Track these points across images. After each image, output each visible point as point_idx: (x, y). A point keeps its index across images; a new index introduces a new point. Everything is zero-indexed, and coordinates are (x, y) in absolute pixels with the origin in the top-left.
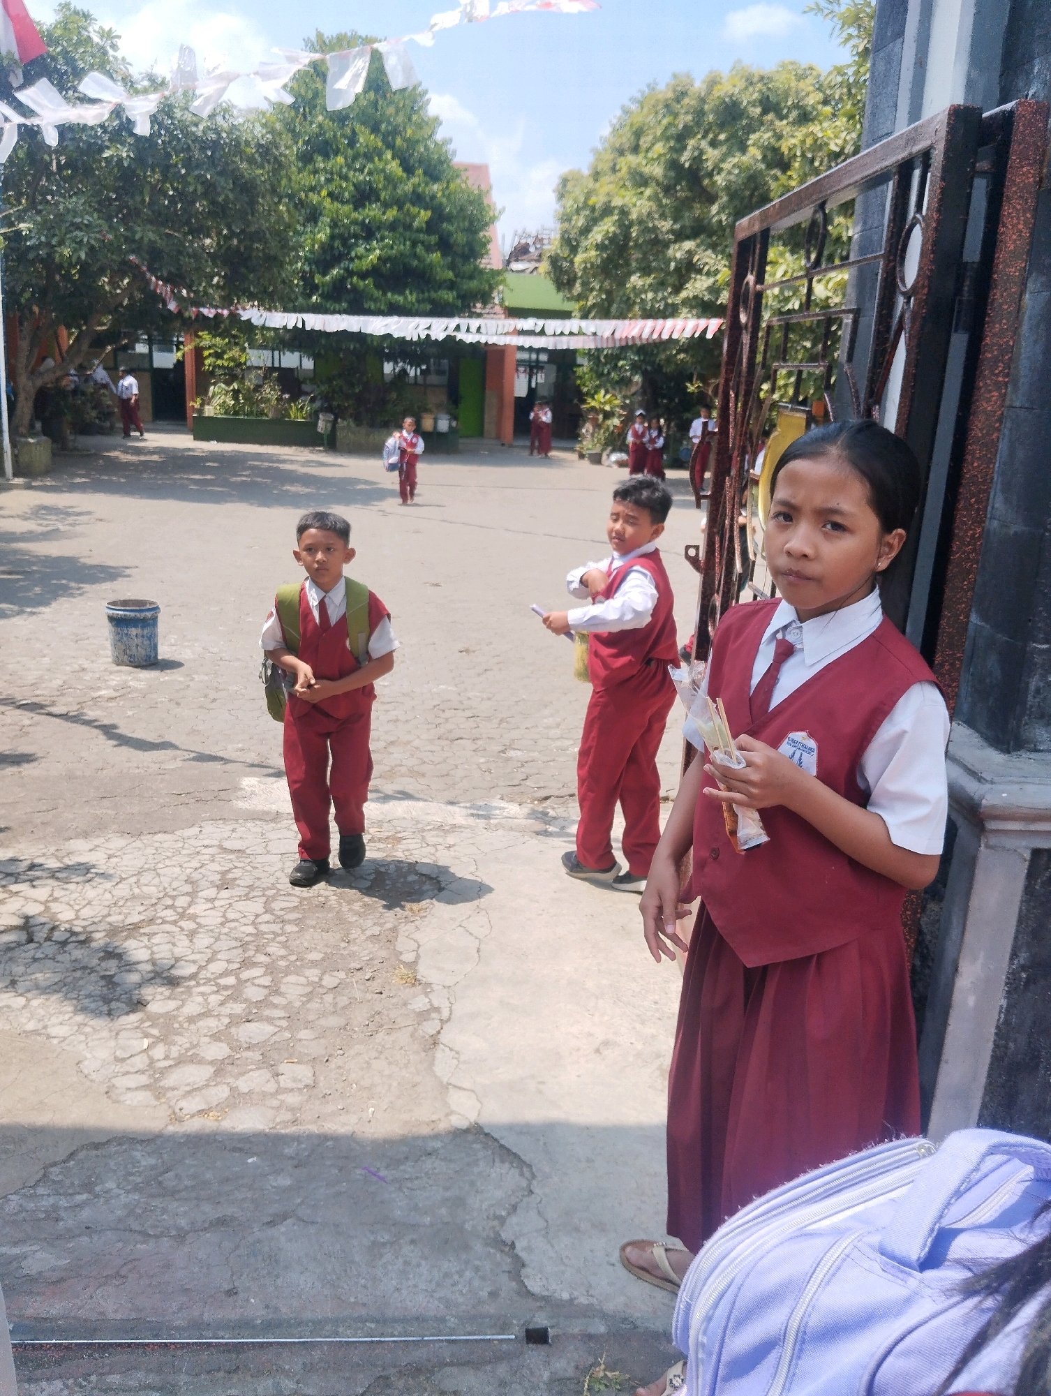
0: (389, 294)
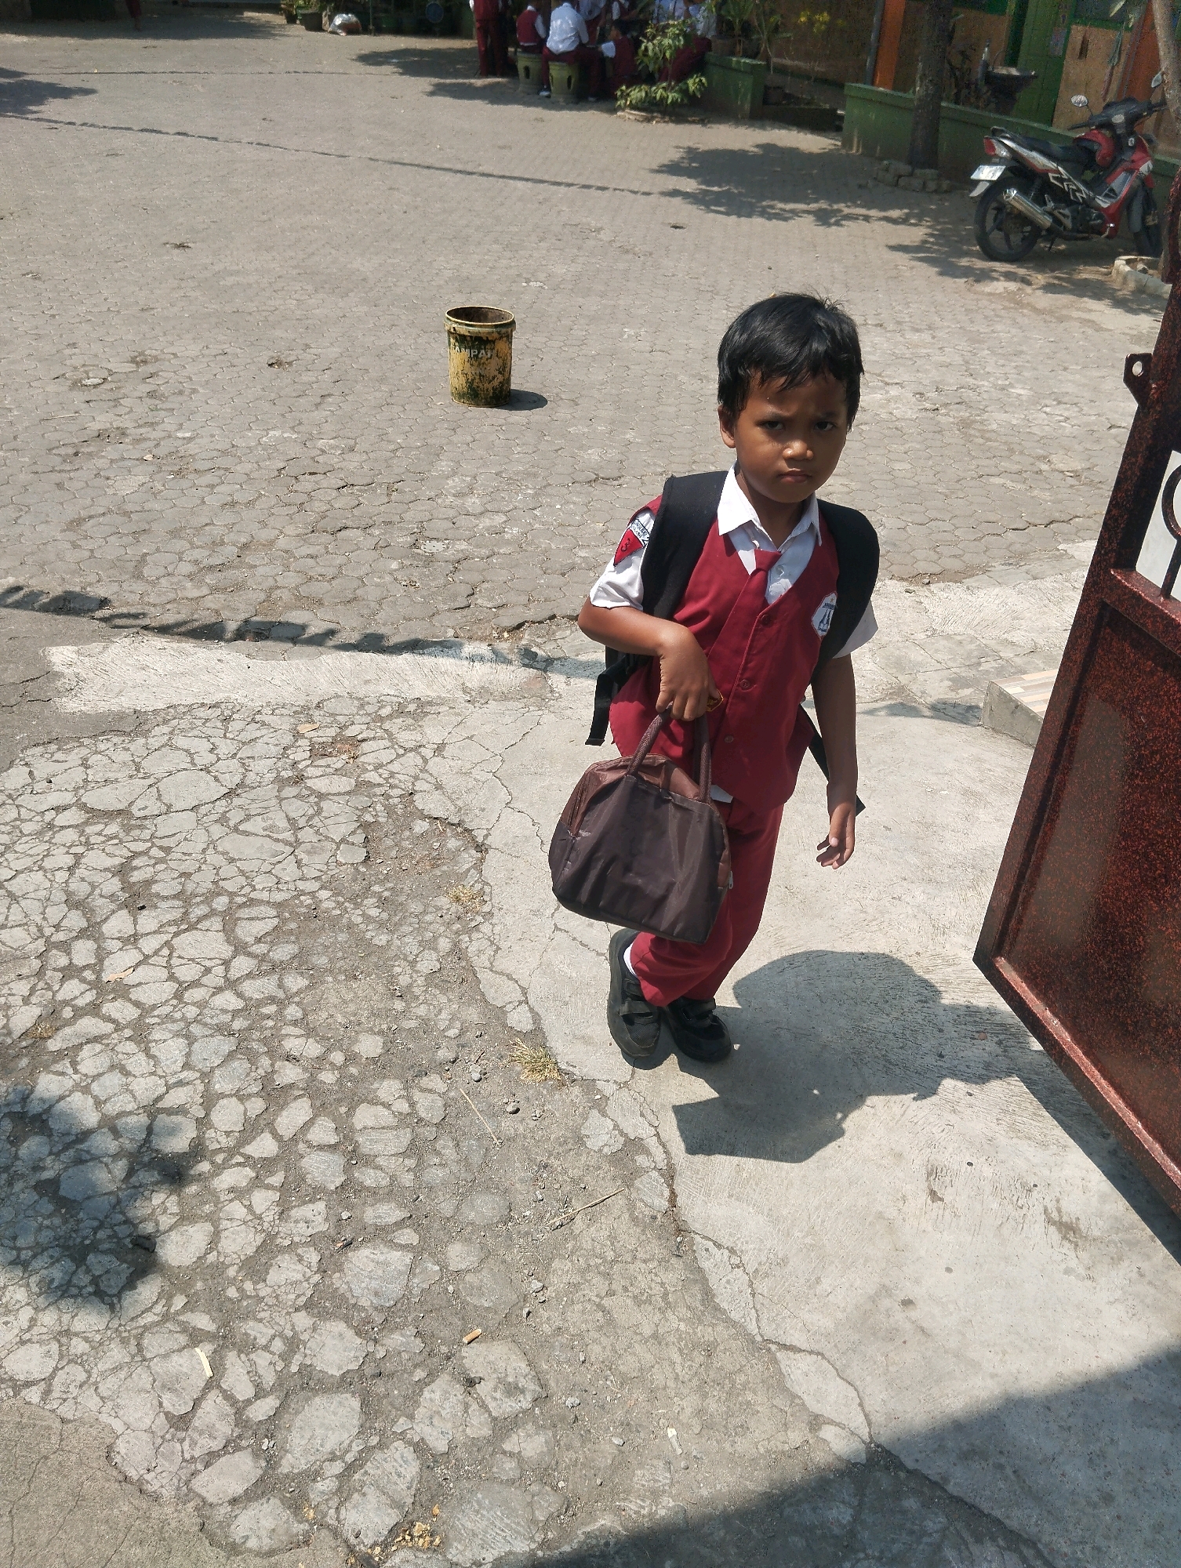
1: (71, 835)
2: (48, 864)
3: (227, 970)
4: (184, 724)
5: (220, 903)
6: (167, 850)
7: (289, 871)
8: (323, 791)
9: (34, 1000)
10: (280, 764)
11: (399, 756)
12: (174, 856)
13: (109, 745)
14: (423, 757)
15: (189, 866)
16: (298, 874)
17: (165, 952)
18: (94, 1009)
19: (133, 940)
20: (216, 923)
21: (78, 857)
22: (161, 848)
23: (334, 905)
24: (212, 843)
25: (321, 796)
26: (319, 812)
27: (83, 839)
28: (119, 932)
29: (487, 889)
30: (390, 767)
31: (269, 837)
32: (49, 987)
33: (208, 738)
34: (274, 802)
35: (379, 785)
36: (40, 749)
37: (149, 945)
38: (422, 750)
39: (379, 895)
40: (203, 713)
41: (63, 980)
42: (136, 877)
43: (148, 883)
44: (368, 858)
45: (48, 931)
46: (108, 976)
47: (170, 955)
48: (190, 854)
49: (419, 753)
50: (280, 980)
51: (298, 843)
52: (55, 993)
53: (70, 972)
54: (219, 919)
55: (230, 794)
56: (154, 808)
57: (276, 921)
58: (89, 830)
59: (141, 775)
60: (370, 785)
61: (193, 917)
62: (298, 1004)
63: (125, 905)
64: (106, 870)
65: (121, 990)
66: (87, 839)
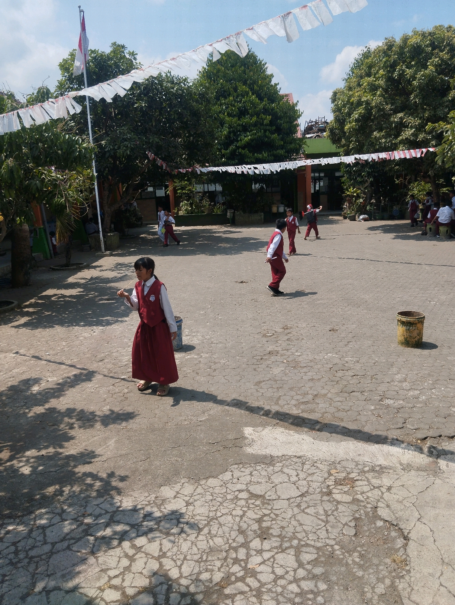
0: (256, 154)
1: (243, 503)
2: (234, 513)
3: (295, 574)
4: (287, 463)
5: (295, 542)
6: (277, 515)
7: (323, 534)
8: (339, 500)
9: (222, 570)
10: (322, 486)
11: (371, 490)
12: (280, 518)
13: (260, 468)
14: (382, 492)
15: (284, 524)
16: (326, 536)
17: (272, 560)
18: (242, 579)
19: (260, 552)
20: (292, 552)
21: (245, 512)
22: (275, 514)
23: (340, 553)
24: (294, 516)
25: (338, 502)
26: (337, 509)
27: (247, 505)
28: (256, 547)
29: (408, 559)
30: (367, 494)
31: (316, 517)
32: (228, 566)
33: (296, 470)
34: (319, 502)
35: (362, 501)
36: (236, 466)
37: (266, 555)
38: (381, 488)
39: (360, 552)
40: (295, 460)
41: (234, 564)
42: (264, 525)
43: (269, 528)
44: (356, 534)
45: (230, 541)
46: (250, 566)
47: (274, 562)
48: (285, 519)
49: (380, 490)
50: (316, 583)
51: (327, 522)
52: (230, 568)
53: (236, 561)
54: (294, 550)
55: (302, 495)
56: (274, 497)
57: (316, 556)
58: (250, 501)
59: (270, 482)
60: (358, 500)
61: (284, 547)
62: (323, 596)
63: (259, 536)
64: (254, 519)
65: (254, 574)
66: (249, 505)
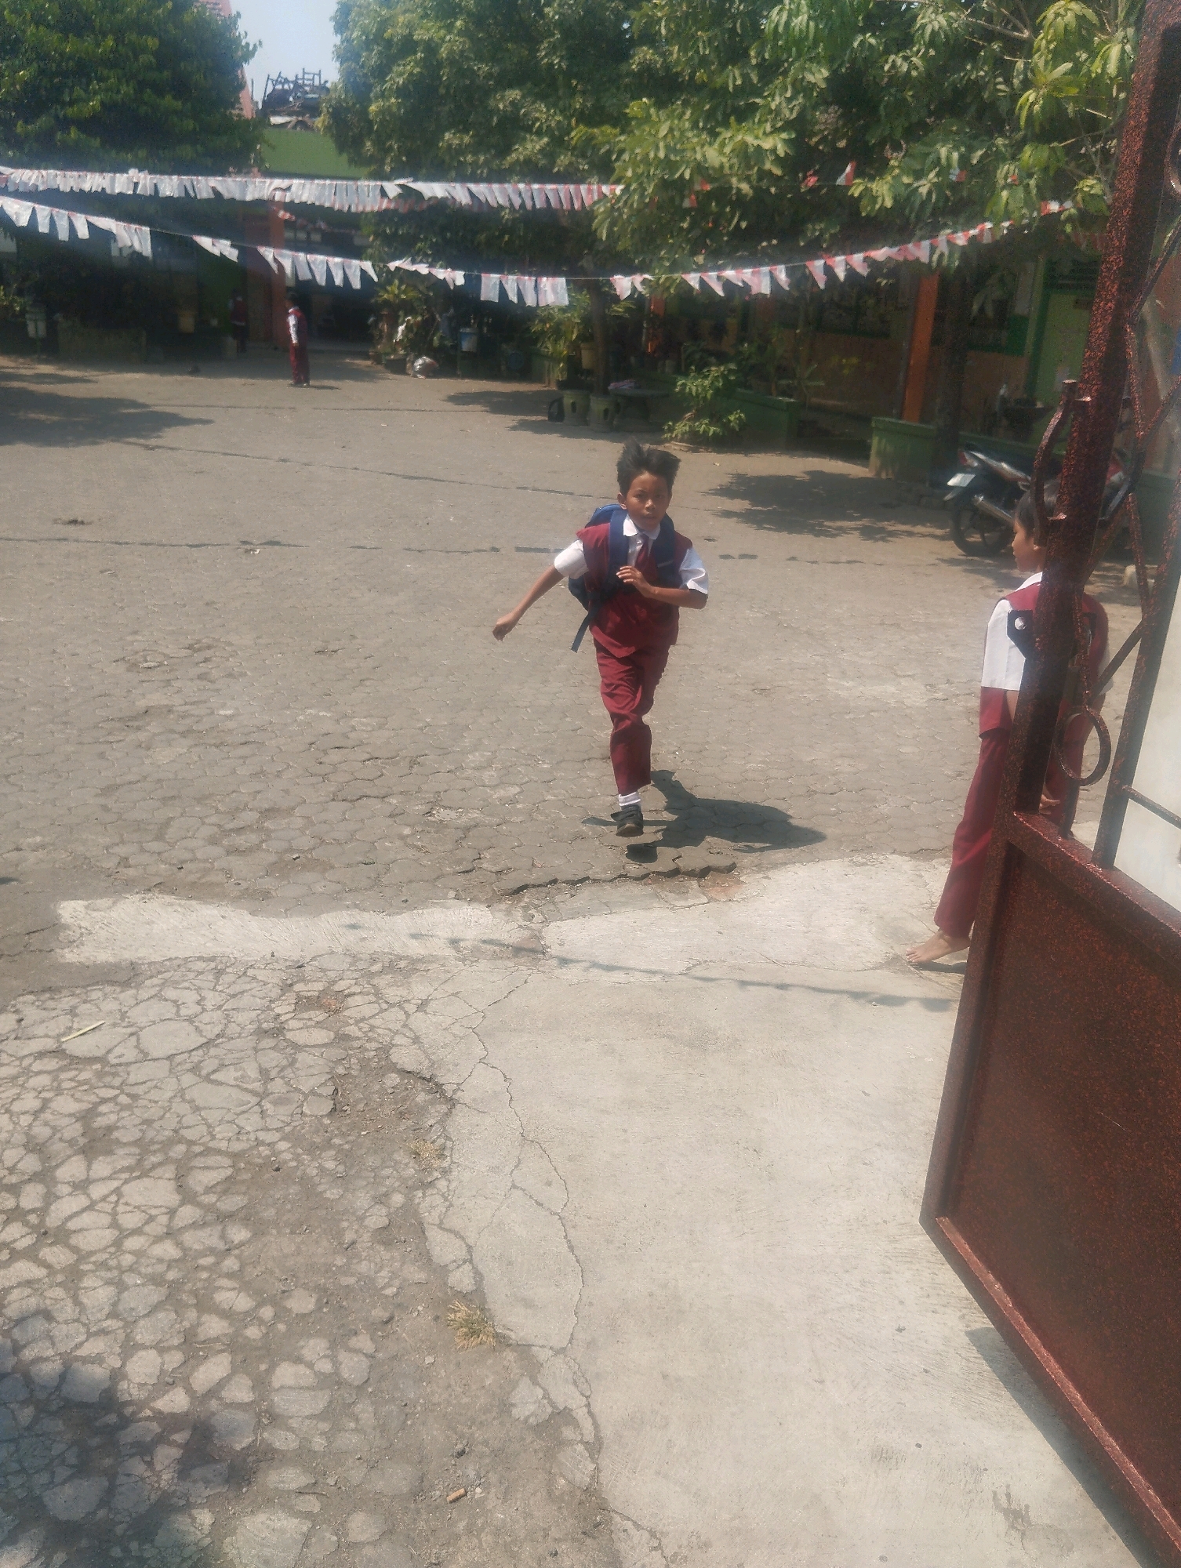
1: (44, 1080)
2: (16, 1107)
3: (171, 1219)
4: (177, 976)
5: (178, 1150)
6: (134, 1097)
7: (251, 1122)
8: (301, 1042)
10: (263, 1016)
11: (382, 1011)
12: (141, 1102)
13: (100, 994)
14: (406, 1013)
15: (154, 1112)
16: (260, 1124)
17: (113, 1198)
18: (29, 1253)
19: (81, 1186)
20: (169, 1172)
21: (46, 1102)
22: (128, 1095)
23: (291, 1156)
24: (181, 1093)
25: (297, 1047)
26: (292, 1064)
27: (55, 1084)
28: (72, 1176)
29: (449, 1144)
30: (371, 1021)
31: (238, 1086)
33: (198, 989)
34: (250, 1052)
35: (358, 1038)
36: (31, 997)
37: (99, 1190)
38: (406, 1005)
39: (340, 1149)
40: (201, 965)
42: (100, 1122)
43: (110, 1129)
44: (334, 1109)
46: (52, 1221)
47: (117, 1202)
48: (156, 1102)
49: (402, 1008)
50: (223, 1230)
51: (266, 1093)
53: (14, 1215)
54: (173, 1168)
55: (209, 1044)
56: (130, 1054)
57: (229, 1172)
58: (63, 1076)
59: (125, 1024)
60: (347, 1037)
61: (147, 1164)
62: (236, 1257)
63: (82, 1150)
64: (70, 1115)
65: (61, 1236)
66: (59, 1084)
